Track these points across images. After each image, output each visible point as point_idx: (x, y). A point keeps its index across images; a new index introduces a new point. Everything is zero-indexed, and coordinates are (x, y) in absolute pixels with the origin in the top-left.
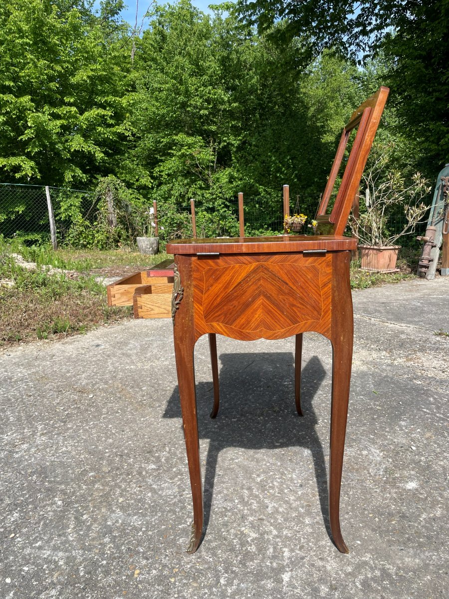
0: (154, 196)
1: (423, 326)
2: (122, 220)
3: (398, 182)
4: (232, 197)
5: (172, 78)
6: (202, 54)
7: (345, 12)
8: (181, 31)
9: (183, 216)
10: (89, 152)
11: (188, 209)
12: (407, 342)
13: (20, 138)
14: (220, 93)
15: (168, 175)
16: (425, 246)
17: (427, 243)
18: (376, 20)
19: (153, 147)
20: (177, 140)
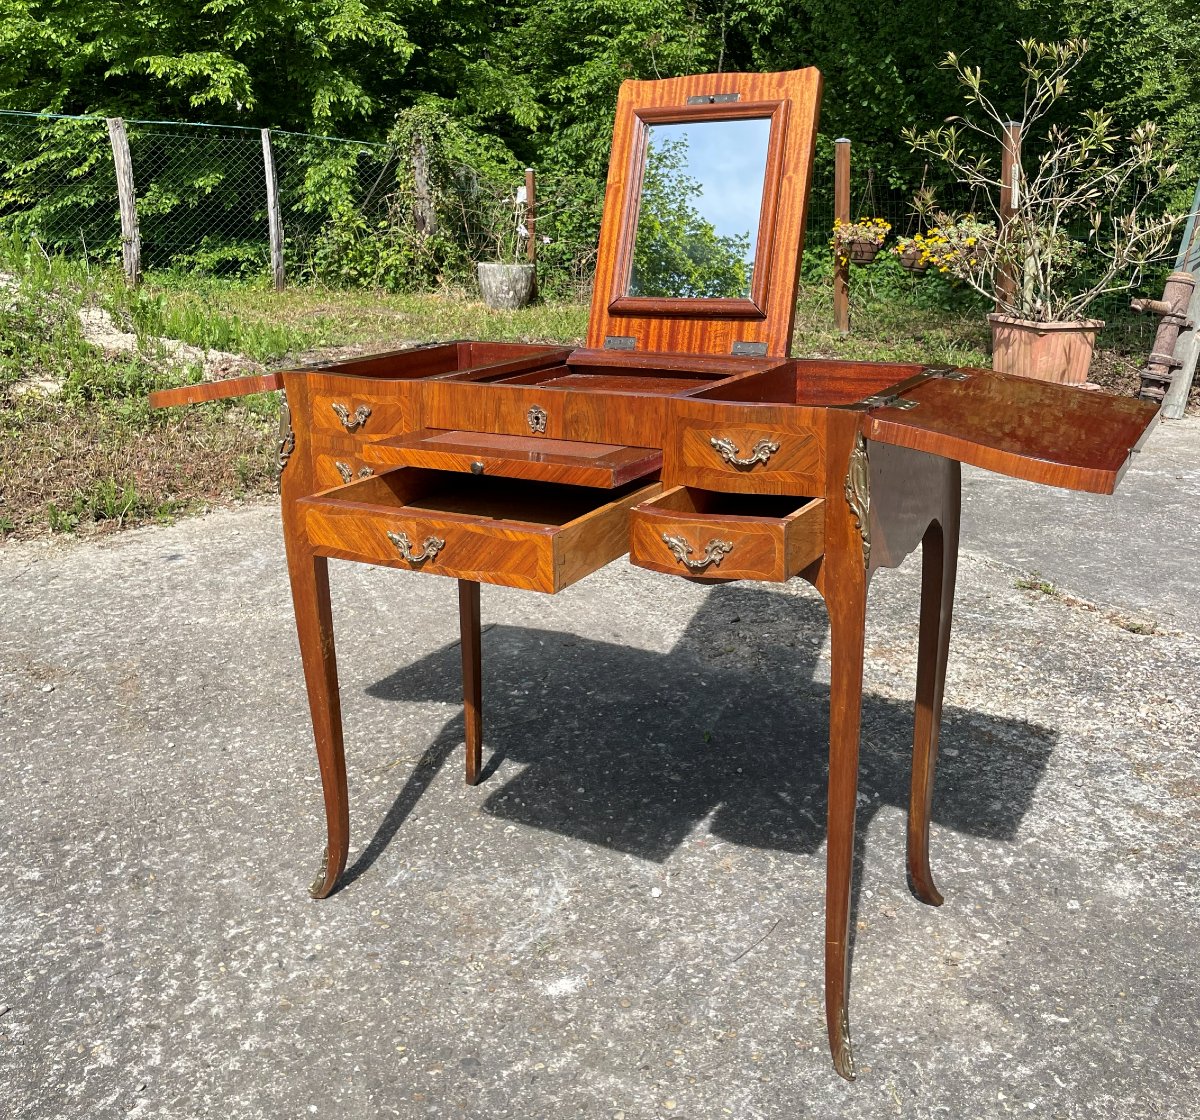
2: (450, 217)
10: (380, 41)
13: (205, 8)
15: (590, 97)
16: (1162, 327)
17: (1167, 319)
19: (564, 22)
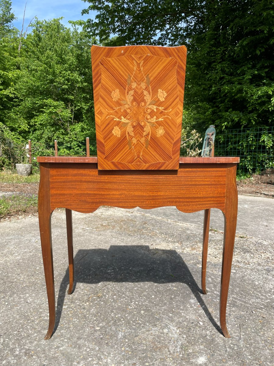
0: (31, 137)
1: (200, 225)
2: (6, 152)
3: (183, 135)
4: (83, 140)
5: (44, 64)
6: (65, 52)
7: (152, 35)
8: (51, 36)
9: (50, 151)
11: (53, 147)
12: (191, 236)
14: (76, 75)
15: (41, 124)
18: (169, 42)
19: (31, 106)
20: (47, 103)
